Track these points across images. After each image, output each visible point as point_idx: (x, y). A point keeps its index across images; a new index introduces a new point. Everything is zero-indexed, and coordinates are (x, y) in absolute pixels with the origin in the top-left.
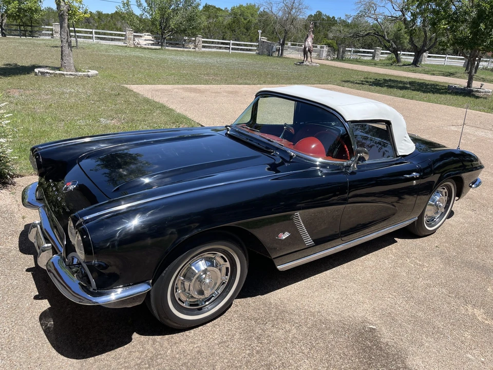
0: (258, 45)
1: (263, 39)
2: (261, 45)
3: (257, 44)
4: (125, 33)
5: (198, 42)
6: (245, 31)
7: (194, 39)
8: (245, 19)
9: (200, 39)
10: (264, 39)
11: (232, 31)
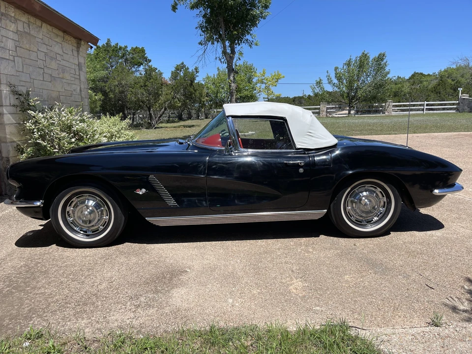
0: (459, 103)
1: (464, 96)
2: (462, 103)
3: (457, 102)
4: (319, 107)
5: (388, 107)
6: (452, 91)
7: (384, 104)
8: (453, 80)
9: (390, 104)
10: (466, 96)
11: (437, 93)
